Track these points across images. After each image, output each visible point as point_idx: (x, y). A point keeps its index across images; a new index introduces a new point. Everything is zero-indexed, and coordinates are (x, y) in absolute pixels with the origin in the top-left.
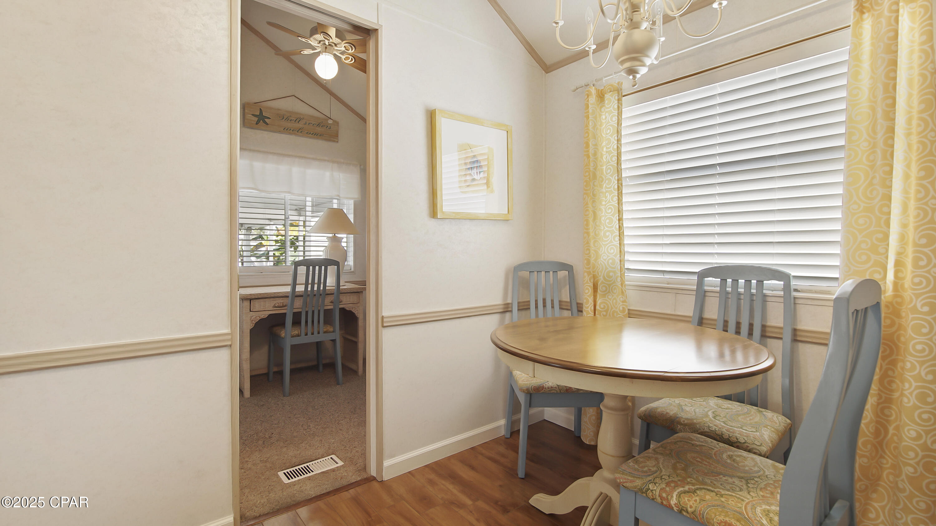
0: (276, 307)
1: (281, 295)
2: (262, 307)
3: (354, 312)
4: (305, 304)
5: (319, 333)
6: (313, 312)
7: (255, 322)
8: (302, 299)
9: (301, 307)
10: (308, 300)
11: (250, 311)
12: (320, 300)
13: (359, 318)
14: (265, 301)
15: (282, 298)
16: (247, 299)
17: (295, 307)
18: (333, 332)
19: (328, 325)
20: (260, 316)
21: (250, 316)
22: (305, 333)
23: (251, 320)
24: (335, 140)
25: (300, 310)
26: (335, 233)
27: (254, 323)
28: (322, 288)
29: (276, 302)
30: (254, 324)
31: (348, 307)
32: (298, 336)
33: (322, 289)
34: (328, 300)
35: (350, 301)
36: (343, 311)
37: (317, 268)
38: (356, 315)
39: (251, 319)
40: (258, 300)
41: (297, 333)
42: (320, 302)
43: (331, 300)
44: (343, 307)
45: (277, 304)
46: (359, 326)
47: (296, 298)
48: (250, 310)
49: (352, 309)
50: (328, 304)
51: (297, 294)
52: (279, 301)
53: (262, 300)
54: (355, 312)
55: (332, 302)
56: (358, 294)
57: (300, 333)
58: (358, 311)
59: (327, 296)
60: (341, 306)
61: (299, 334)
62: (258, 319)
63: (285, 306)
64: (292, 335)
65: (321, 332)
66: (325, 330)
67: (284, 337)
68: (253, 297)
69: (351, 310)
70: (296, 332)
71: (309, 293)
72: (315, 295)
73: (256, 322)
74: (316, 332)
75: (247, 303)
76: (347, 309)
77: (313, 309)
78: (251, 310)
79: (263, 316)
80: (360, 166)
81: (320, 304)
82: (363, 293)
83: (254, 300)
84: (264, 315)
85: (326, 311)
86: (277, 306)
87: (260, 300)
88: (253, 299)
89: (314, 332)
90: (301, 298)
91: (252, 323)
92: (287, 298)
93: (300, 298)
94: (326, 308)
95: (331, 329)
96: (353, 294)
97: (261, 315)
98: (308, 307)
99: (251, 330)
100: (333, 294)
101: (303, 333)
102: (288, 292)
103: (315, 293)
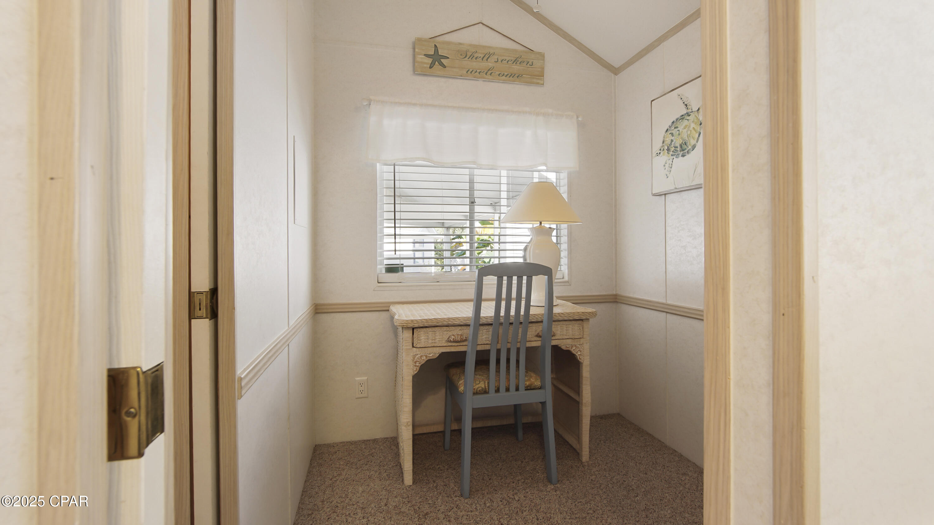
0: (450, 342)
1: (457, 322)
2: (430, 341)
3: (575, 353)
4: (496, 336)
5: (517, 389)
6: (509, 350)
7: (420, 365)
8: (491, 328)
9: (489, 343)
10: (501, 331)
11: (413, 347)
12: (520, 331)
13: (582, 363)
14: (435, 332)
15: (460, 328)
16: (408, 328)
17: (479, 343)
18: (540, 388)
19: (532, 374)
20: (428, 355)
21: (412, 354)
22: (496, 387)
23: (413, 360)
24: (539, 81)
25: (487, 347)
26: (541, 220)
27: (417, 366)
28: (522, 313)
29: (450, 333)
30: (418, 368)
31: (564, 345)
32: (485, 392)
33: (523, 314)
34: (533, 330)
35: (568, 334)
36: (556, 349)
37: (515, 278)
38: (578, 358)
39: (414, 358)
40: (425, 329)
41: (483, 386)
42: (520, 335)
43: (537, 333)
44: (556, 344)
45: (453, 337)
46: (582, 376)
47: (482, 327)
48: (413, 344)
49: (572, 348)
50: (532, 339)
51: (482, 322)
52: (456, 332)
53: (430, 329)
54: (577, 353)
55: (538, 336)
56: (580, 322)
57: (487, 387)
58: (581, 351)
59: (531, 325)
60: (554, 343)
61: (486, 388)
62: (425, 359)
63: (466, 340)
64: (474, 389)
65: (522, 387)
66: (528, 383)
67: (462, 392)
68: (416, 325)
69: (570, 349)
70: (482, 385)
71: (502, 320)
72: (511, 324)
73: (421, 364)
74: (512, 388)
75: (407, 335)
76: (564, 348)
77: (509, 345)
78: (414, 345)
79: (431, 355)
80: (578, 117)
81: (520, 337)
82: (589, 321)
83: (419, 330)
84: (434, 353)
85: (530, 350)
86: (452, 340)
87: (427, 329)
88: (416, 328)
89: (509, 385)
90: (490, 327)
91: (415, 366)
92: (468, 327)
93: (487, 327)
94: (529, 345)
95: (538, 383)
96: (573, 322)
97: (430, 354)
98: (500, 342)
99: (414, 377)
100: (542, 322)
101: (492, 389)
102: (468, 318)
103: (512, 320)
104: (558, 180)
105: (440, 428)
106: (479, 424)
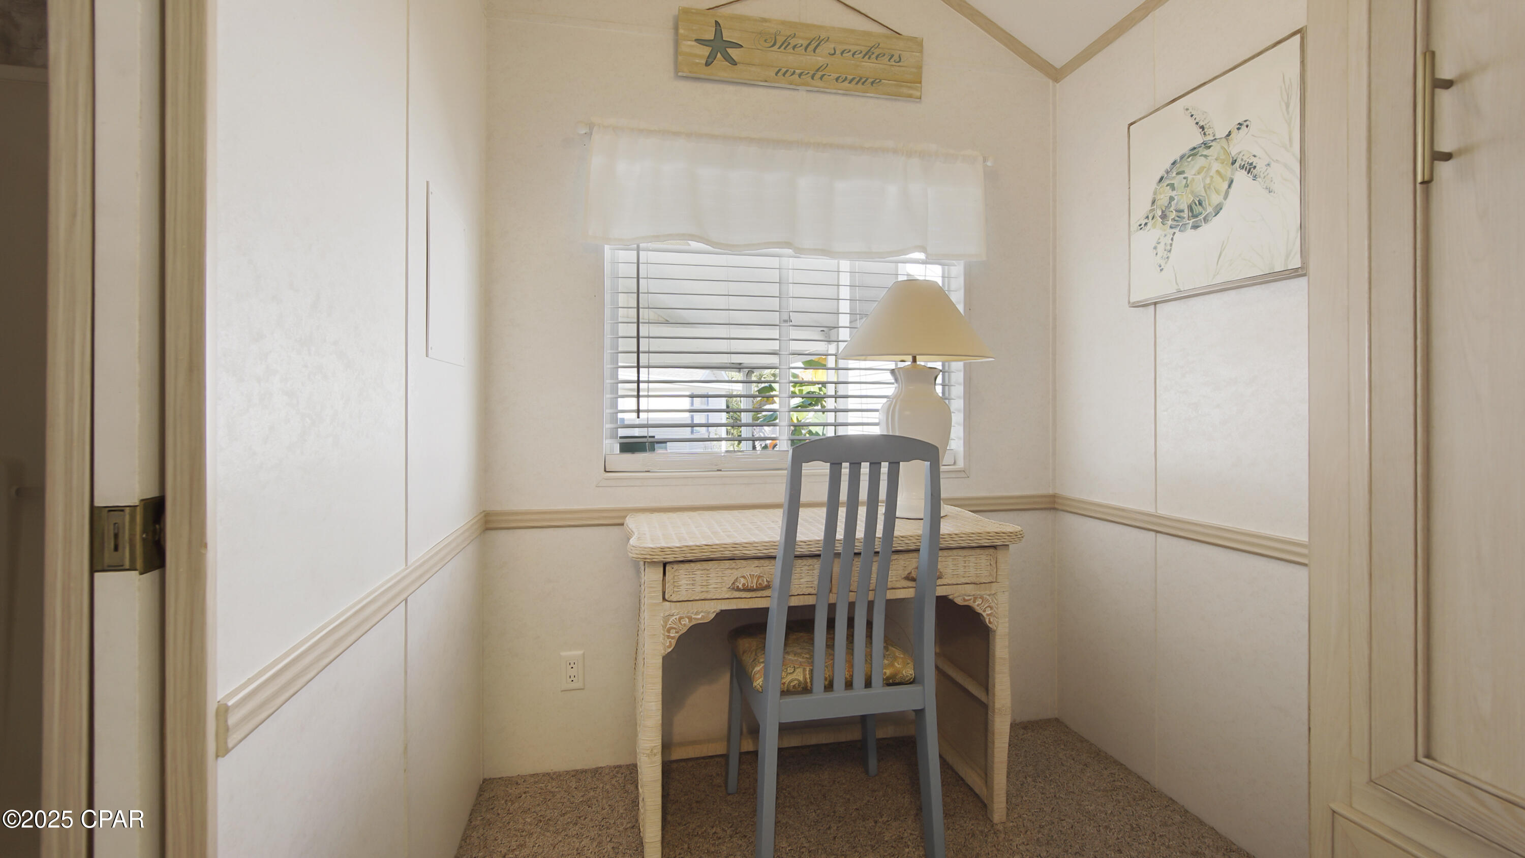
0: (738, 589)
1: (751, 552)
2: (698, 589)
3: (980, 611)
4: (827, 579)
5: (868, 684)
6: (852, 606)
7: (677, 635)
8: (817, 564)
9: (814, 592)
10: (836, 569)
11: (664, 599)
12: (875, 568)
13: (995, 631)
14: (708, 570)
15: (756, 562)
16: (653, 563)
17: (794, 592)
18: (912, 682)
19: (898, 653)
20: (693, 616)
21: (662, 615)
22: (826, 679)
23: (664, 627)
24: (911, 92)
25: (810, 601)
26: (914, 352)
27: (673, 638)
28: (879, 533)
29: (737, 574)
30: (674, 642)
31: (960, 595)
32: (805, 689)
33: (881, 536)
34: (899, 568)
35: (967, 575)
36: (944, 603)
37: (865, 468)
38: (987, 621)
39: (666, 622)
40: (687, 566)
41: (801, 679)
42: (874, 576)
43: (906, 573)
44: (944, 594)
45: (743, 581)
46: (994, 656)
47: (800, 561)
48: (664, 593)
49: (974, 602)
50: (898, 585)
51: (799, 550)
52: (749, 572)
53: (698, 565)
54: (984, 611)
55: (909, 578)
56: (991, 551)
57: (808, 680)
58: (991, 608)
59: (895, 557)
60: (941, 591)
61: (806, 682)
62: (687, 624)
63: (768, 587)
64: (784, 684)
65: (877, 680)
66: (888, 672)
67: (760, 690)
68: (670, 558)
69: (971, 603)
70: (798, 676)
71: (839, 548)
72: (858, 554)
73: (681, 633)
74: (859, 681)
75: (653, 576)
76: (959, 601)
77: (852, 597)
78: (667, 597)
79: (700, 616)
80: (985, 160)
81: (873, 581)
82: (1008, 549)
83: (676, 566)
84: (705, 612)
85: (892, 605)
86: (740, 586)
87: (692, 564)
88: (670, 563)
89: (852, 676)
90: (814, 561)
91: (669, 637)
92: (773, 561)
93: (810, 561)
94: (891, 595)
95: (908, 672)
96: (978, 551)
97: (697, 614)
98: (834, 590)
99: (667, 659)
100: (917, 550)
101: (819, 685)
102: (773, 545)
103: (859, 547)
104: (946, 279)
105: (719, 749)
106: (794, 741)
